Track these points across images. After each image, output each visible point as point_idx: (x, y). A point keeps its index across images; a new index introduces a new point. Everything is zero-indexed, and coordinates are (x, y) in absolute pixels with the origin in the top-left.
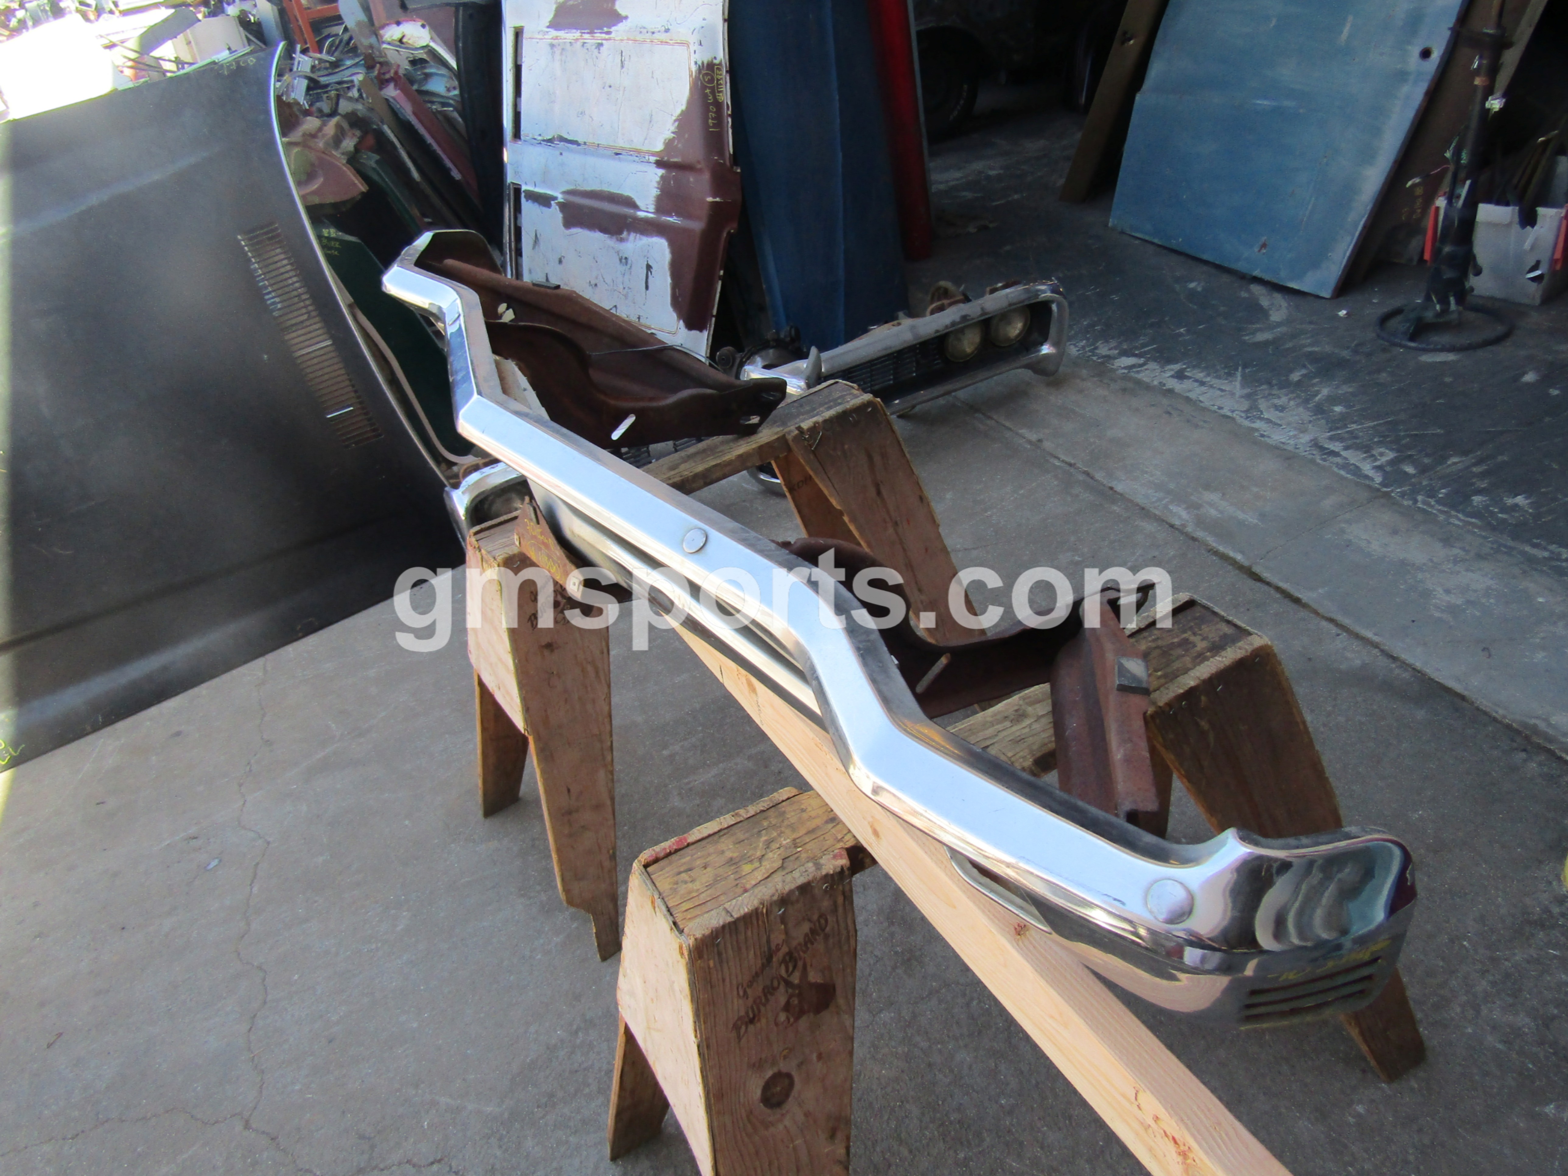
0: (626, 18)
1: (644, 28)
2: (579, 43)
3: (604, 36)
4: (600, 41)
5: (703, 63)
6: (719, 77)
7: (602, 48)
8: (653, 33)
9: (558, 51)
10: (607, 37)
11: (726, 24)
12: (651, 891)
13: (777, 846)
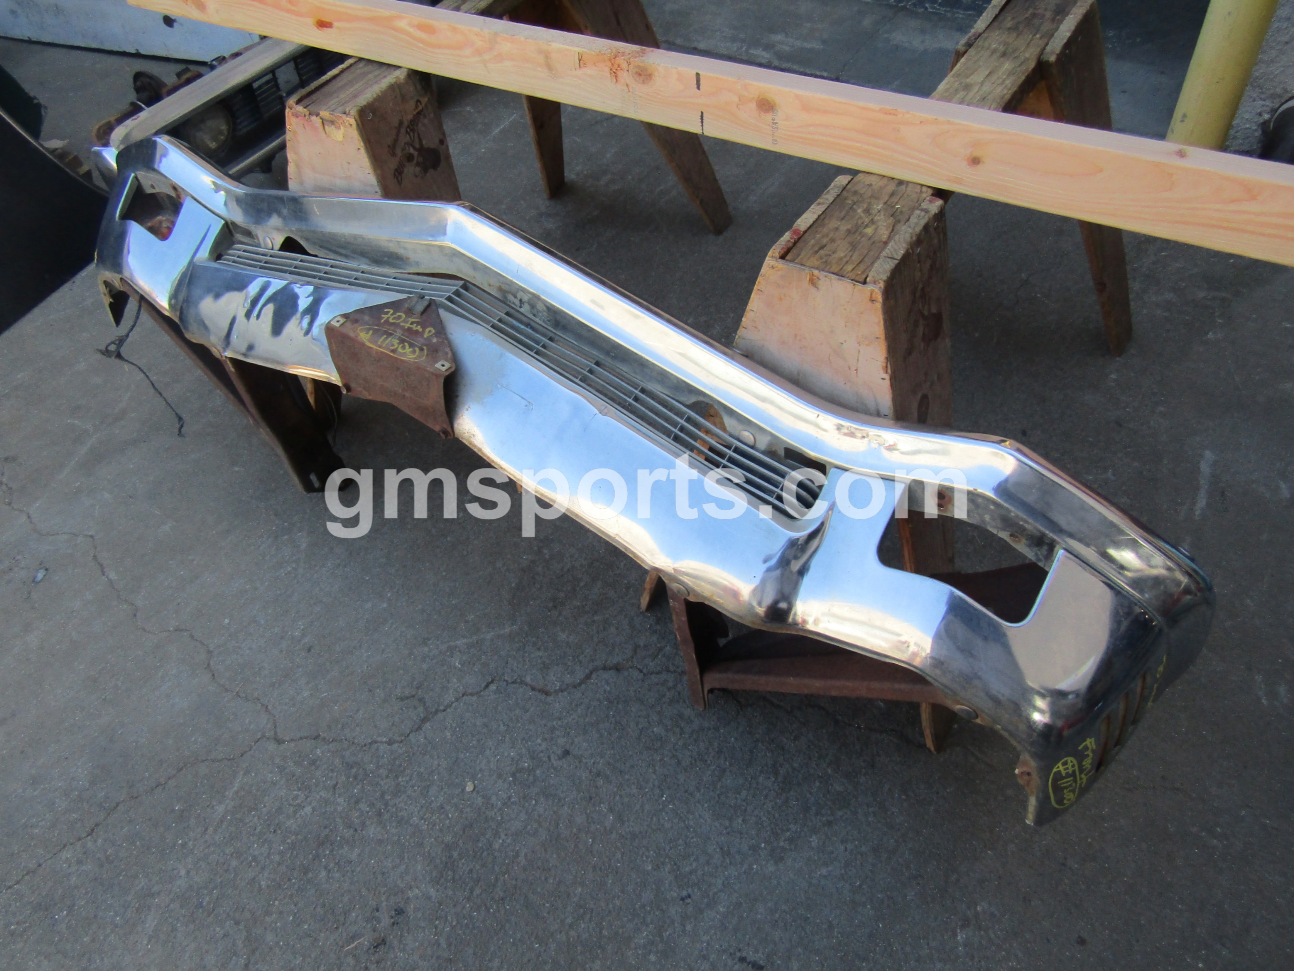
12: (807, 271)
13: (876, 211)
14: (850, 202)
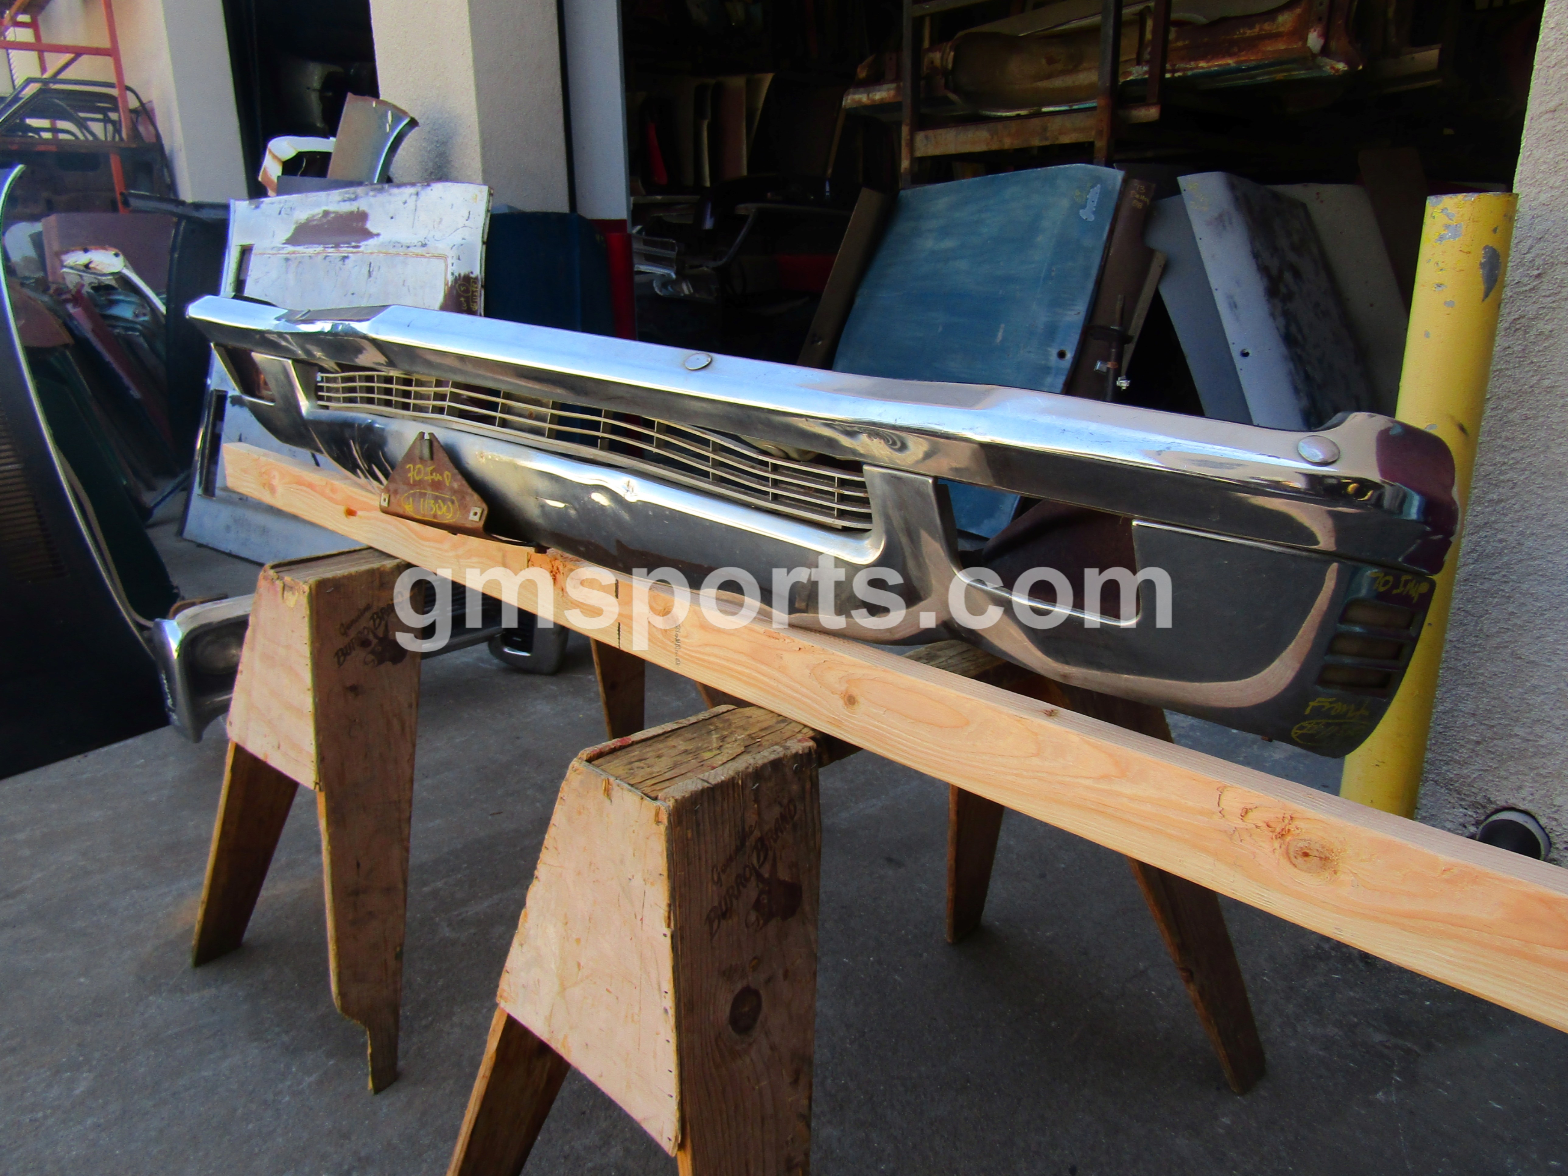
0: (378, 235)
1: (399, 243)
2: (320, 257)
3: (351, 250)
4: (346, 255)
5: (460, 275)
6: (475, 289)
7: (347, 261)
8: (408, 247)
9: (293, 265)
10: (355, 250)
11: (484, 247)
12: (604, 776)
13: (734, 739)
14: (712, 727)
